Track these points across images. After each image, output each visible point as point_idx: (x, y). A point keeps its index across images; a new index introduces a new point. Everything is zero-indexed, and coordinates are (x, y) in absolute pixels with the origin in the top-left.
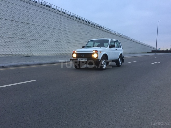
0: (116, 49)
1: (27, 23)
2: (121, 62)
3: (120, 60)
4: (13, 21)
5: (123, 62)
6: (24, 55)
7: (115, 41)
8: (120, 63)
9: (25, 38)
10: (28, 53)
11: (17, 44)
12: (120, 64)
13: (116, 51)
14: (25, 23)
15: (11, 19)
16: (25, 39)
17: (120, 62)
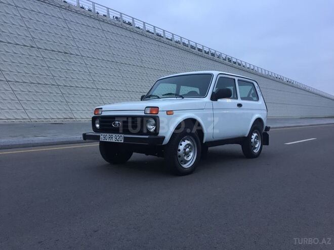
0: (240, 105)
1: (65, 53)
2: (258, 145)
3: (256, 137)
4: (32, 47)
5: (267, 144)
6: (56, 121)
7: (236, 79)
8: (255, 148)
9: (60, 84)
10: (65, 117)
11: (40, 97)
12: (256, 151)
13: (239, 111)
14: (59, 52)
15: (28, 43)
16: (60, 86)
17: (256, 143)
